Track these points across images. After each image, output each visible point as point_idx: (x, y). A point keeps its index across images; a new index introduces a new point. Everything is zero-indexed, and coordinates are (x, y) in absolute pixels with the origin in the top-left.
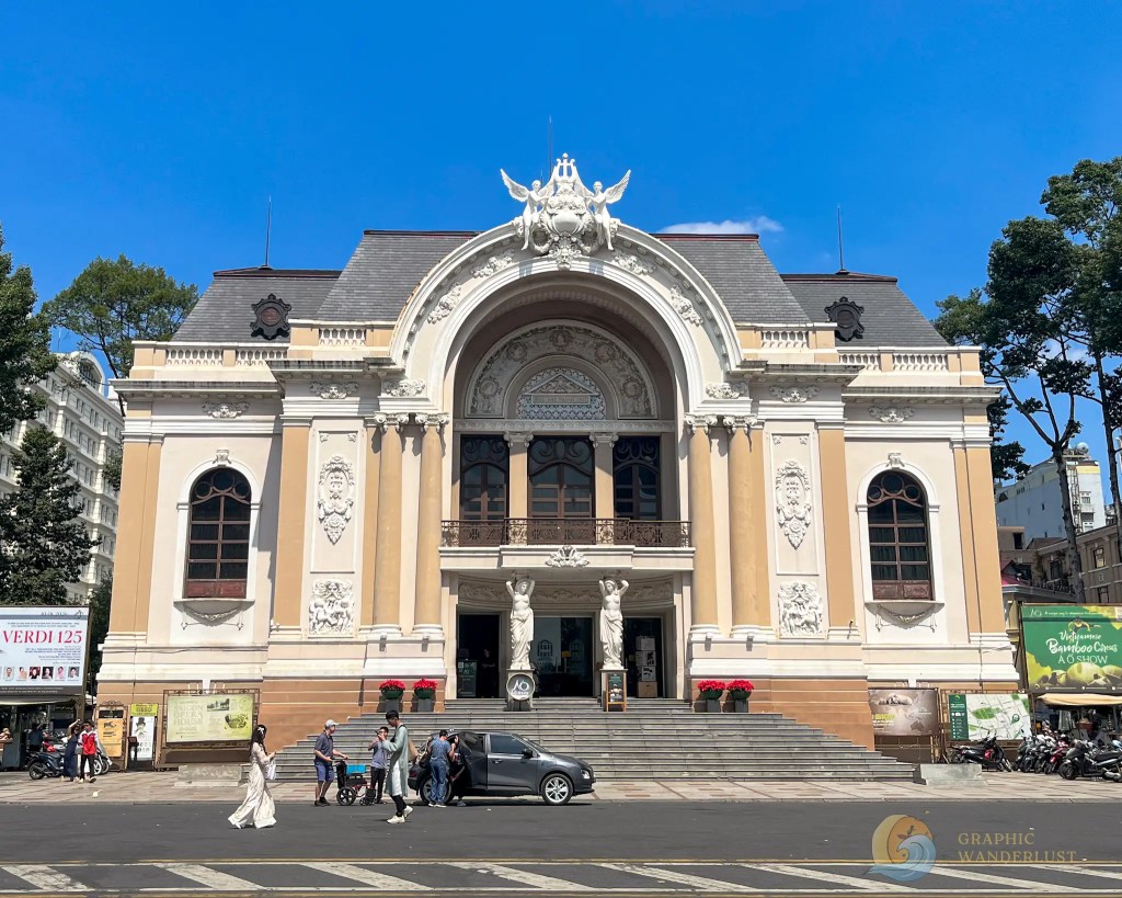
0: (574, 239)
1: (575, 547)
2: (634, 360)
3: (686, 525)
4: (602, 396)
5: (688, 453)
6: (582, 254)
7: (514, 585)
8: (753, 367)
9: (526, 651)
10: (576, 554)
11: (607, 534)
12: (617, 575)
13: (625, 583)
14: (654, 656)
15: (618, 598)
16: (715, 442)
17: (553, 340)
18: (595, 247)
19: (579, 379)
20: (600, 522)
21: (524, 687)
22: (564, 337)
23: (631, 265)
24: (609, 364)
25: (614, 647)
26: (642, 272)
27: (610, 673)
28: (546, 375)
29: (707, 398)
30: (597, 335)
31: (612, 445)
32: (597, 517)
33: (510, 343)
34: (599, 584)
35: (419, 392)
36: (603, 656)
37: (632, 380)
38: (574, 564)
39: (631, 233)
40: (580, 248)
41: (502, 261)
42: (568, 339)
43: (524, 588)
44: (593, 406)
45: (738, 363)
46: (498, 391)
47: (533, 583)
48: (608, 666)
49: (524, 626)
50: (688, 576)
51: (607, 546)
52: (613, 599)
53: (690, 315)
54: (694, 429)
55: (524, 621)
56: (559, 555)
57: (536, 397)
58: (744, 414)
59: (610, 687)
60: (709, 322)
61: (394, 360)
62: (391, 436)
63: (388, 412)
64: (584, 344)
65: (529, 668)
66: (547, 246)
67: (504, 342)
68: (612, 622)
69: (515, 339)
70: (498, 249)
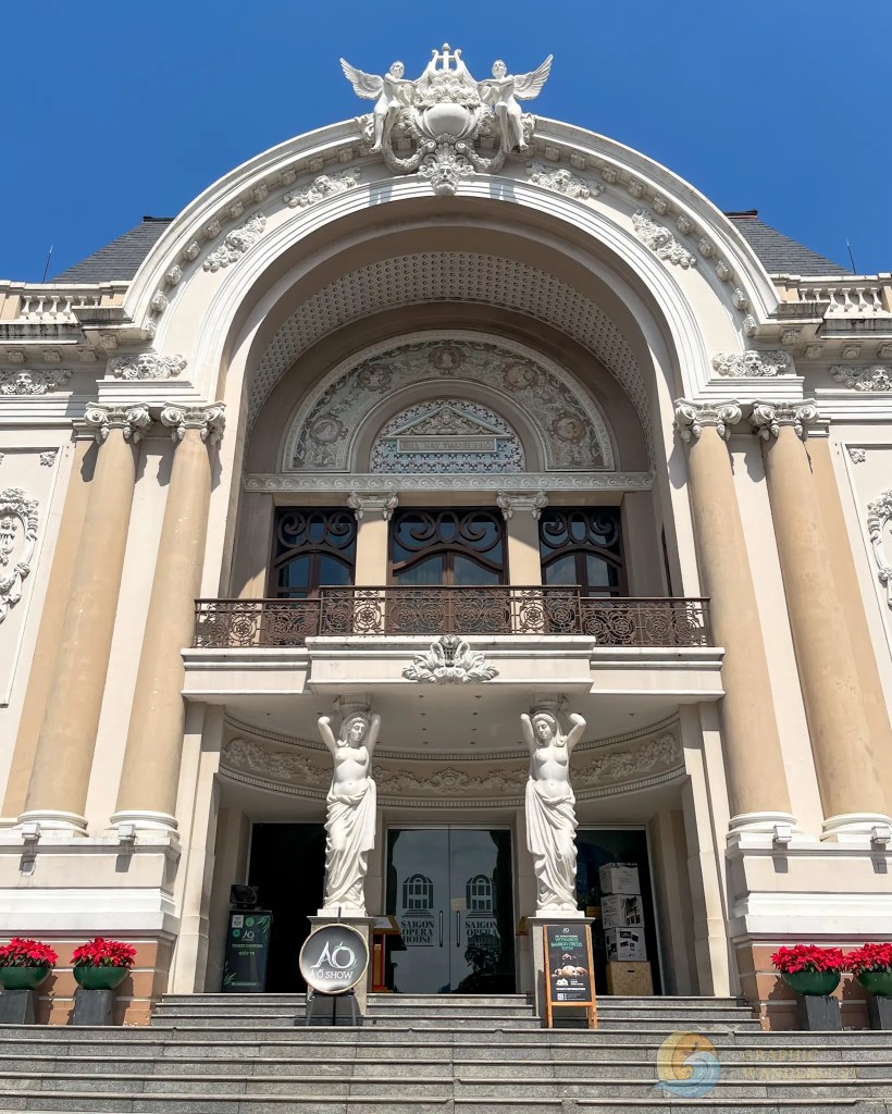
0: (461, 146)
1: (466, 639)
2: (568, 385)
3: (698, 605)
4: (516, 440)
5: (688, 477)
6: (476, 170)
7: (335, 727)
8: (801, 316)
9: (355, 875)
10: (469, 654)
11: (533, 616)
12: (561, 701)
13: (579, 719)
14: (639, 904)
15: (563, 754)
16: (740, 457)
17: (435, 360)
18: (498, 159)
19: (478, 415)
20: (518, 594)
21: (342, 958)
22: (452, 354)
23: (560, 182)
24: (528, 393)
25: (560, 865)
26: (581, 195)
27: (554, 926)
28: (421, 410)
29: (716, 375)
30: (506, 353)
31: (537, 514)
32: (512, 583)
33: (364, 365)
34: (521, 722)
35: (173, 373)
36: (536, 887)
37: (567, 415)
38: (463, 674)
39: (560, 131)
40: (471, 162)
41: (339, 184)
42: (460, 359)
43: (356, 733)
44: (502, 454)
45: (772, 309)
46: (342, 434)
47: (376, 722)
48: (548, 910)
49: (354, 815)
50: (713, 711)
51: (536, 639)
52: (554, 755)
53: (670, 252)
54: (696, 428)
55: (354, 805)
56: (431, 656)
57: (404, 442)
58: (793, 401)
59: (556, 959)
60: (708, 258)
61: (129, 314)
62: (116, 449)
63: (110, 405)
64: (486, 364)
65: (360, 913)
66: (415, 157)
67: (353, 365)
68: (552, 806)
69: (373, 359)
70: (332, 164)
